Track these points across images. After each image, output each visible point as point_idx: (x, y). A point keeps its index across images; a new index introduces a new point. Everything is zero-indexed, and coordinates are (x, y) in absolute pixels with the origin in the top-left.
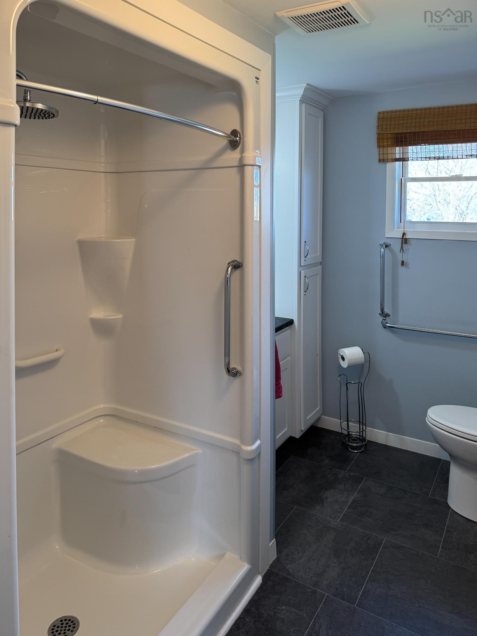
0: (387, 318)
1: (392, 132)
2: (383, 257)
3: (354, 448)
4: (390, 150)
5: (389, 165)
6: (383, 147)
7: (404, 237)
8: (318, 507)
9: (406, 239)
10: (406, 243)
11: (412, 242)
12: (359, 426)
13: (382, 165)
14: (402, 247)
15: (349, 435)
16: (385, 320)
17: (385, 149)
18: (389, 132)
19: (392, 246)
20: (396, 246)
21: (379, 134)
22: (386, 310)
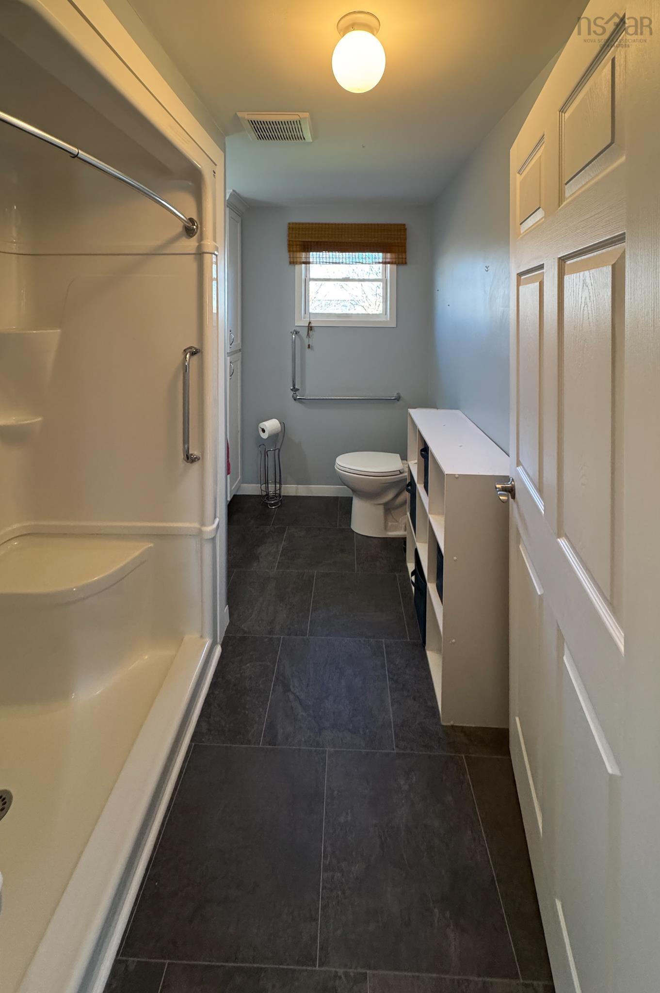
0: (297, 392)
1: (300, 240)
2: (294, 342)
3: (272, 505)
4: (298, 254)
5: (297, 267)
6: (293, 251)
7: (310, 325)
8: (255, 564)
9: (311, 327)
10: (311, 330)
11: (316, 329)
12: (274, 485)
13: (292, 267)
14: (308, 334)
15: (267, 495)
16: (295, 393)
17: (295, 253)
18: (297, 240)
19: (300, 332)
20: (304, 333)
21: (289, 241)
22: (296, 387)
